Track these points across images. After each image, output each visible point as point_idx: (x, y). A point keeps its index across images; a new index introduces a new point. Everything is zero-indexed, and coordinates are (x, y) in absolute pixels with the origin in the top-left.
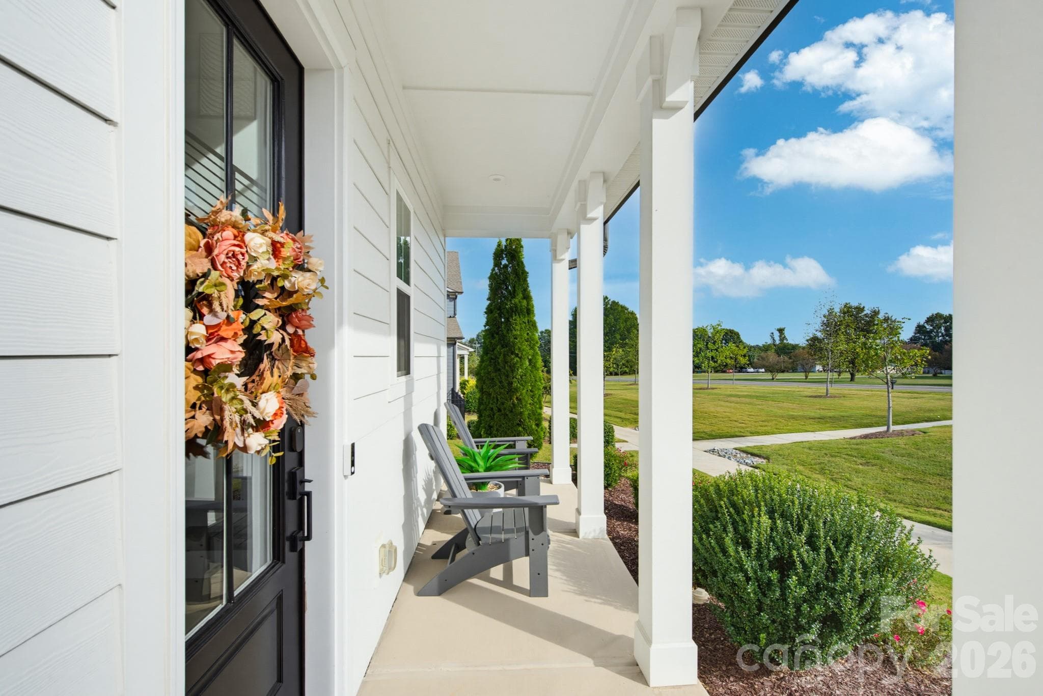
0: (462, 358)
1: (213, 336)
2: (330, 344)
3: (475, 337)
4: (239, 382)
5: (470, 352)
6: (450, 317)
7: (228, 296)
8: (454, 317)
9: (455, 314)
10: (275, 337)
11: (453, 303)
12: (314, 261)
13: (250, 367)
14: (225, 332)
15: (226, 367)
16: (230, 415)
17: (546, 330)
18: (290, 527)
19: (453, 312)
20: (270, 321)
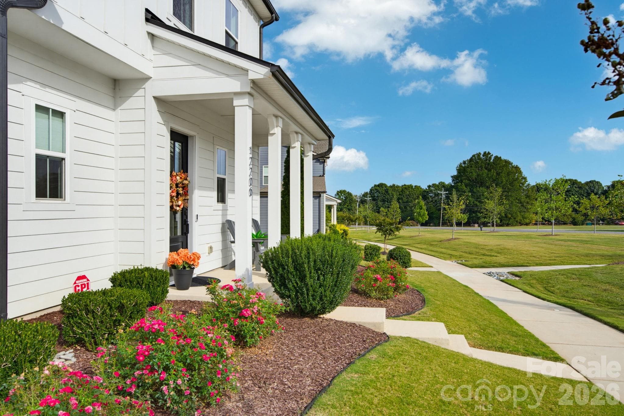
0: (329, 208)
1: (172, 192)
2: (193, 193)
3: (368, 191)
4: (176, 199)
5: (338, 203)
6: (320, 176)
7: (174, 186)
8: (323, 176)
9: (324, 174)
10: (181, 192)
11: (322, 165)
12: (188, 178)
13: (177, 197)
14: (174, 191)
15: (174, 196)
16: (174, 204)
17: (433, 185)
18: (185, 231)
19: (322, 173)
20: (180, 189)
